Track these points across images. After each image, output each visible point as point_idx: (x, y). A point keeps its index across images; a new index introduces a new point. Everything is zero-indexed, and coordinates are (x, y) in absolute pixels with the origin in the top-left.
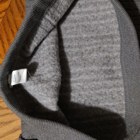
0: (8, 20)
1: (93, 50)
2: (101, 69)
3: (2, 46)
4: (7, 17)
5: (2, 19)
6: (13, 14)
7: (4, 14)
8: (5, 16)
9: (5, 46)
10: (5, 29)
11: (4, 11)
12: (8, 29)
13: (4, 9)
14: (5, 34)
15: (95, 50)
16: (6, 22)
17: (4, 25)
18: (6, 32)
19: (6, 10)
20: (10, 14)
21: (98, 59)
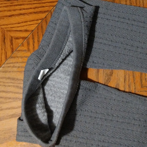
0: (42, 27)
1: (67, 64)
2: (66, 78)
3: (33, 44)
4: (42, 24)
5: (37, 25)
6: (46, 24)
7: (40, 21)
8: (41, 24)
9: (35, 45)
10: (38, 33)
11: (40, 19)
12: (40, 33)
13: (41, 18)
14: (37, 36)
15: (68, 64)
16: (40, 28)
17: (38, 29)
18: (38, 35)
19: (42, 19)
20: (44, 23)
21: (67, 71)
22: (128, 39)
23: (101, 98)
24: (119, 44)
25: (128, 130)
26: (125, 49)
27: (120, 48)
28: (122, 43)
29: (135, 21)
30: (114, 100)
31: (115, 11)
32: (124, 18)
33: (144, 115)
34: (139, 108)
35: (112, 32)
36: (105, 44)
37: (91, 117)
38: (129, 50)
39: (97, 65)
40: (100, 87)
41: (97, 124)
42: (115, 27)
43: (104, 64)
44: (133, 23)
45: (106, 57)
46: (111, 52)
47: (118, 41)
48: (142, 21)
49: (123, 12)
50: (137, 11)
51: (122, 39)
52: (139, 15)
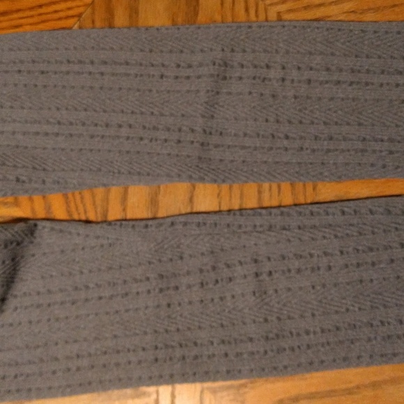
22: (95, 111)
23: (52, 253)
24: (78, 127)
25: (127, 311)
26: (92, 137)
27: (80, 135)
28: (84, 124)
29: (105, 63)
30: (83, 249)
31: (57, 49)
32: (80, 62)
33: (153, 263)
34: (139, 249)
35: (58, 102)
36: (47, 134)
37: (39, 306)
38: (103, 137)
39: (27, 186)
40: (44, 227)
41: (57, 320)
42: (64, 87)
43: (44, 182)
44: (103, 68)
45: (50, 164)
46: (63, 150)
47: (74, 121)
48: (122, 61)
49: (75, 48)
50: (107, 39)
51: (83, 115)
52: (112, 49)
